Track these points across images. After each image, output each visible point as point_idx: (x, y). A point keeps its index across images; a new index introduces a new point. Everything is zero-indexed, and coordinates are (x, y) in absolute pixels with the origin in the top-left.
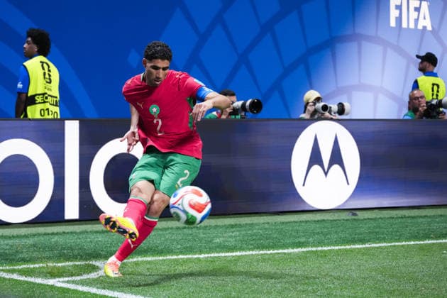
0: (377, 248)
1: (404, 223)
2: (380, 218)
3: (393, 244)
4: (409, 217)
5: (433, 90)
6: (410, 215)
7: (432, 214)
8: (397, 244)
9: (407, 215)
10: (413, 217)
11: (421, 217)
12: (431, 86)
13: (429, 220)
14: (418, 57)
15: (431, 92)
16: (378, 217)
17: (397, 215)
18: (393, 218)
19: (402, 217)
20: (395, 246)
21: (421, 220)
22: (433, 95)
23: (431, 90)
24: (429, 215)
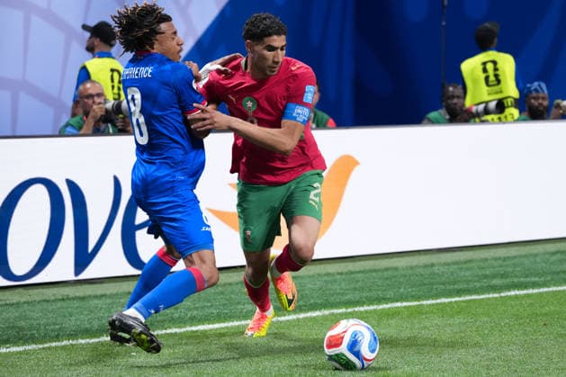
0: (20, 353)
1: (67, 308)
2: (28, 303)
3: (46, 345)
4: (74, 299)
5: (112, 80)
6: (77, 295)
7: (115, 292)
8: (54, 344)
9: (71, 295)
10: (83, 299)
11: (96, 297)
12: (110, 74)
13: (109, 301)
14: (85, 27)
15: (110, 84)
16: (23, 300)
17: (54, 295)
18: (48, 301)
19: (63, 299)
20: (49, 348)
21: (96, 301)
22: (113, 87)
23: (109, 80)
24: (108, 293)
